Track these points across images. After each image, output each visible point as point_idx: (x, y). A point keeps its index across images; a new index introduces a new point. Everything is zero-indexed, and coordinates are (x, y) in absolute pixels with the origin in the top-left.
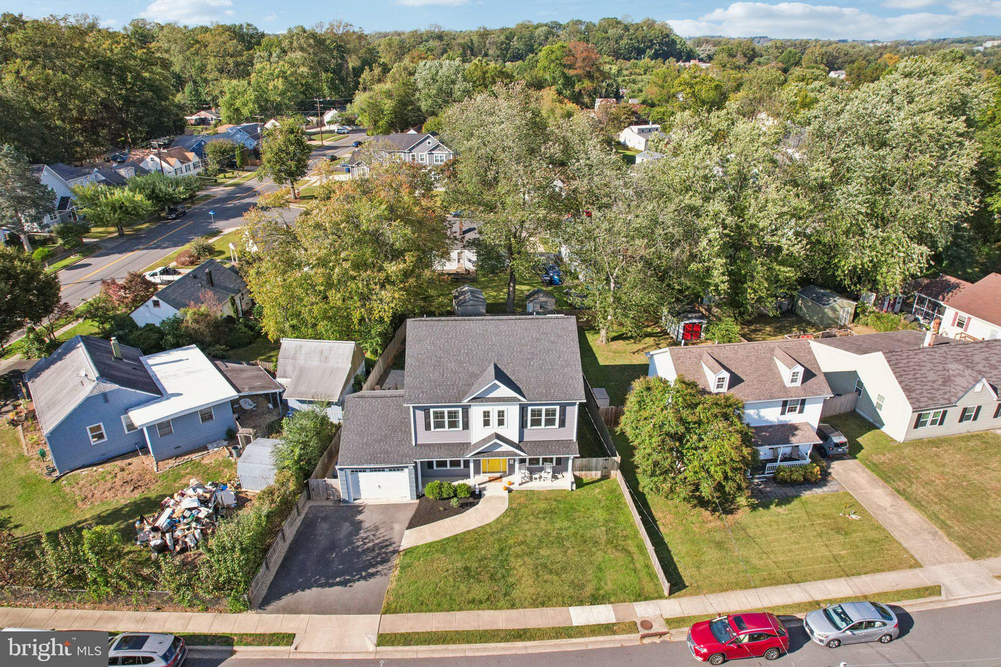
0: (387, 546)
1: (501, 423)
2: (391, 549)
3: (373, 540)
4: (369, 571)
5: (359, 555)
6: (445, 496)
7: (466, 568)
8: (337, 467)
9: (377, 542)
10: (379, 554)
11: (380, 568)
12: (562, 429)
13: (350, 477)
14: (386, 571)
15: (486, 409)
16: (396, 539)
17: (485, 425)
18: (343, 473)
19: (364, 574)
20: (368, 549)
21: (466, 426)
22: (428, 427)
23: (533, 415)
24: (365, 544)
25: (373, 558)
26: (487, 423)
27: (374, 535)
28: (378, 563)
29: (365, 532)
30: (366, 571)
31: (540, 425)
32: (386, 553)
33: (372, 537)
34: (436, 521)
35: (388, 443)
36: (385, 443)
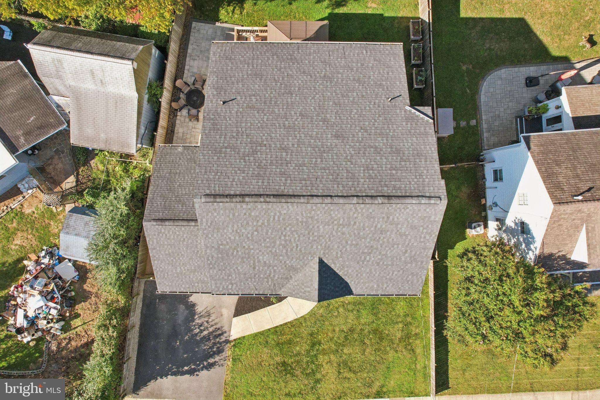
0: (220, 335)
2: (223, 338)
3: (207, 328)
4: (209, 361)
5: (198, 343)
7: (284, 364)
9: (211, 330)
10: (215, 344)
11: (217, 358)
14: (222, 362)
16: (225, 328)
19: (205, 363)
20: (204, 337)
24: (201, 331)
25: (210, 348)
27: (207, 322)
28: (215, 353)
29: (200, 317)
30: (207, 361)
32: (220, 343)
33: (206, 324)
34: (258, 309)
35: (203, 273)
36: (200, 274)
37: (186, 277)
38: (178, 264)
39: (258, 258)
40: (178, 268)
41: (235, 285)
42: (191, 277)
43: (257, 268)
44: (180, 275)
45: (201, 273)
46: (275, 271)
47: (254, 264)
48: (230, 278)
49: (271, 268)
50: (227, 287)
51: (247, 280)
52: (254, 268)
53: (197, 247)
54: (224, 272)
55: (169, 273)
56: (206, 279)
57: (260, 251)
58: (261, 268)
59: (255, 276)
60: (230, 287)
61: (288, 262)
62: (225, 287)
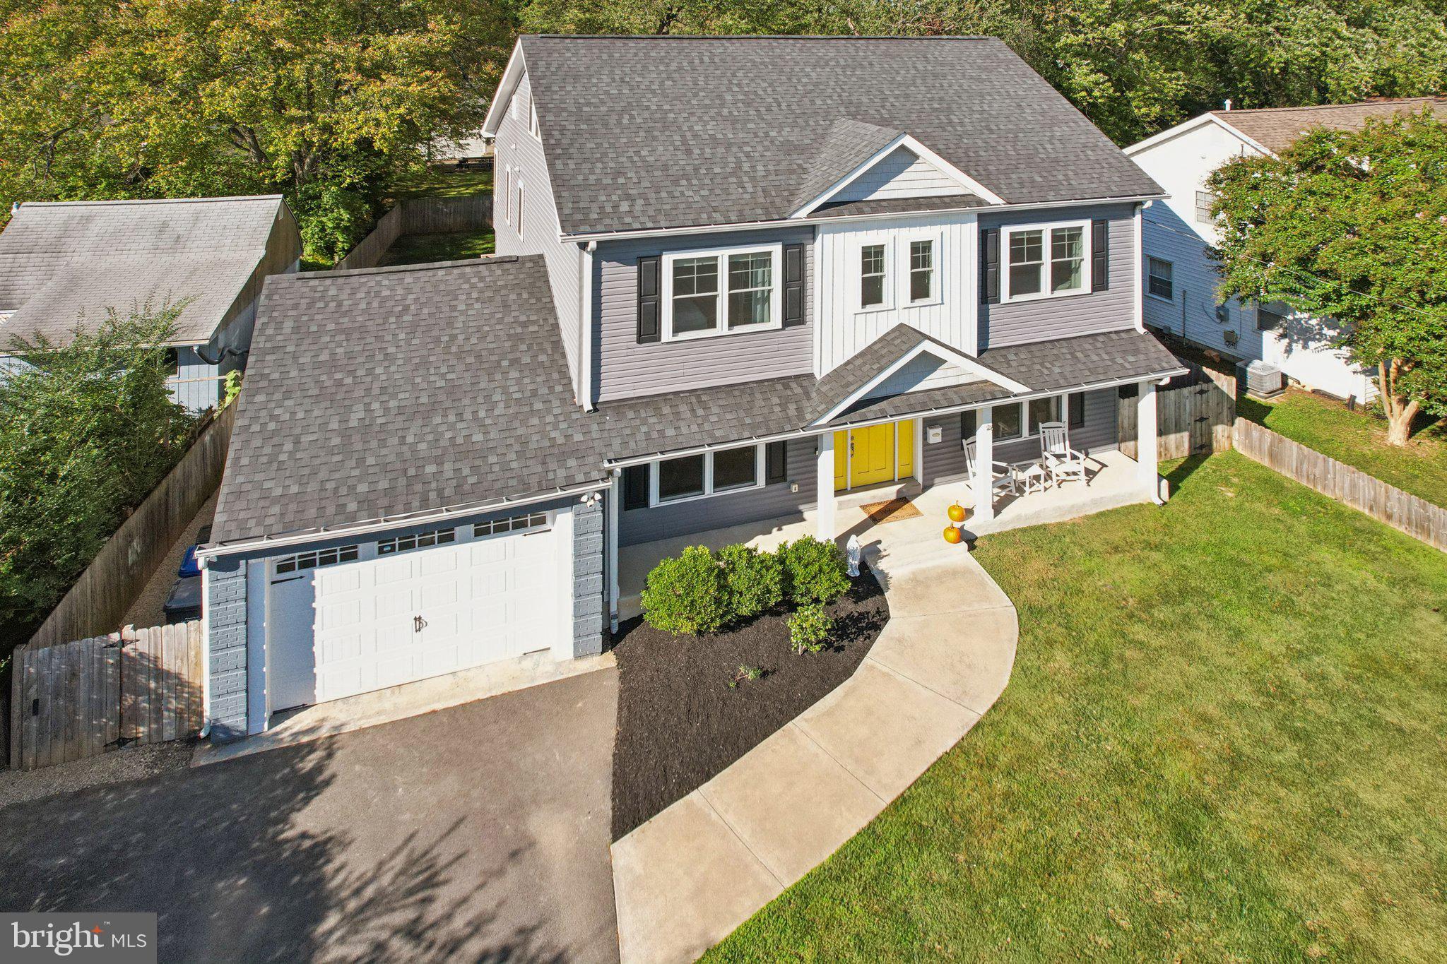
1: (920, 287)
6: (746, 608)
8: (202, 557)
12: (1100, 295)
13: (266, 597)
15: (872, 238)
17: (865, 302)
18: (235, 581)
21: (795, 313)
22: (648, 330)
23: (1015, 256)
26: (872, 293)
31: (1036, 288)
34: (750, 746)
35: (468, 416)
36: (452, 418)
37: (383, 443)
38: (359, 392)
39: (691, 128)
40: (360, 407)
41: (640, 202)
42: (410, 439)
43: (696, 151)
44: (356, 438)
45: (460, 416)
46: (748, 155)
47: (684, 141)
48: (621, 180)
49: (734, 149)
50: (616, 207)
51: (676, 183)
52: (688, 152)
53: (450, 324)
54: (600, 165)
55: (306, 439)
56: (478, 437)
57: (692, 114)
58: (708, 150)
59: (696, 169)
60: (624, 207)
61: (773, 134)
62: (609, 209)
